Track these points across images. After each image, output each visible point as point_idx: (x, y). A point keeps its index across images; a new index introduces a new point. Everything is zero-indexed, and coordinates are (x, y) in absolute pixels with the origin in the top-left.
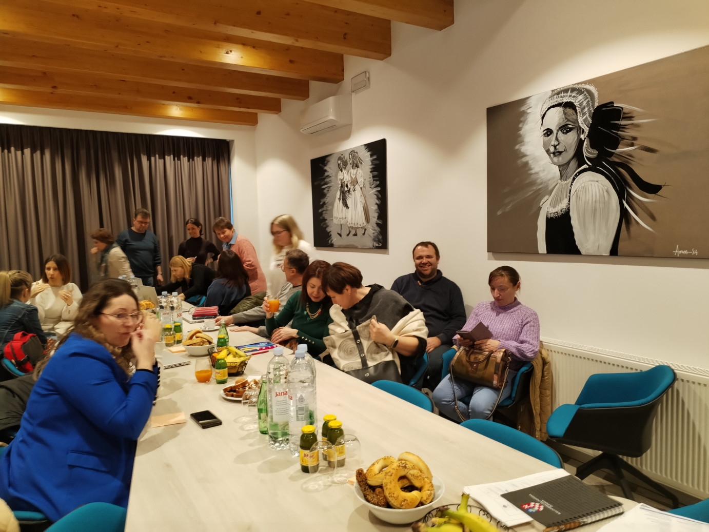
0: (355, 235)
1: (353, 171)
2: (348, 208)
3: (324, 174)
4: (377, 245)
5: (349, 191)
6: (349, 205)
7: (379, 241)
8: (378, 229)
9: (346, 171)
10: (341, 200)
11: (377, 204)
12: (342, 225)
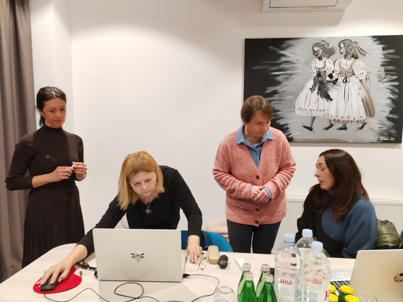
0: (344, 128)
2: (331, 100)
3: (280, 58)
4: (387, 139)
6: (332, 97)
7: (390, 135)
8: (390, 124)
9: (330, 60)
11: (390, 98)
12: (314, 118)
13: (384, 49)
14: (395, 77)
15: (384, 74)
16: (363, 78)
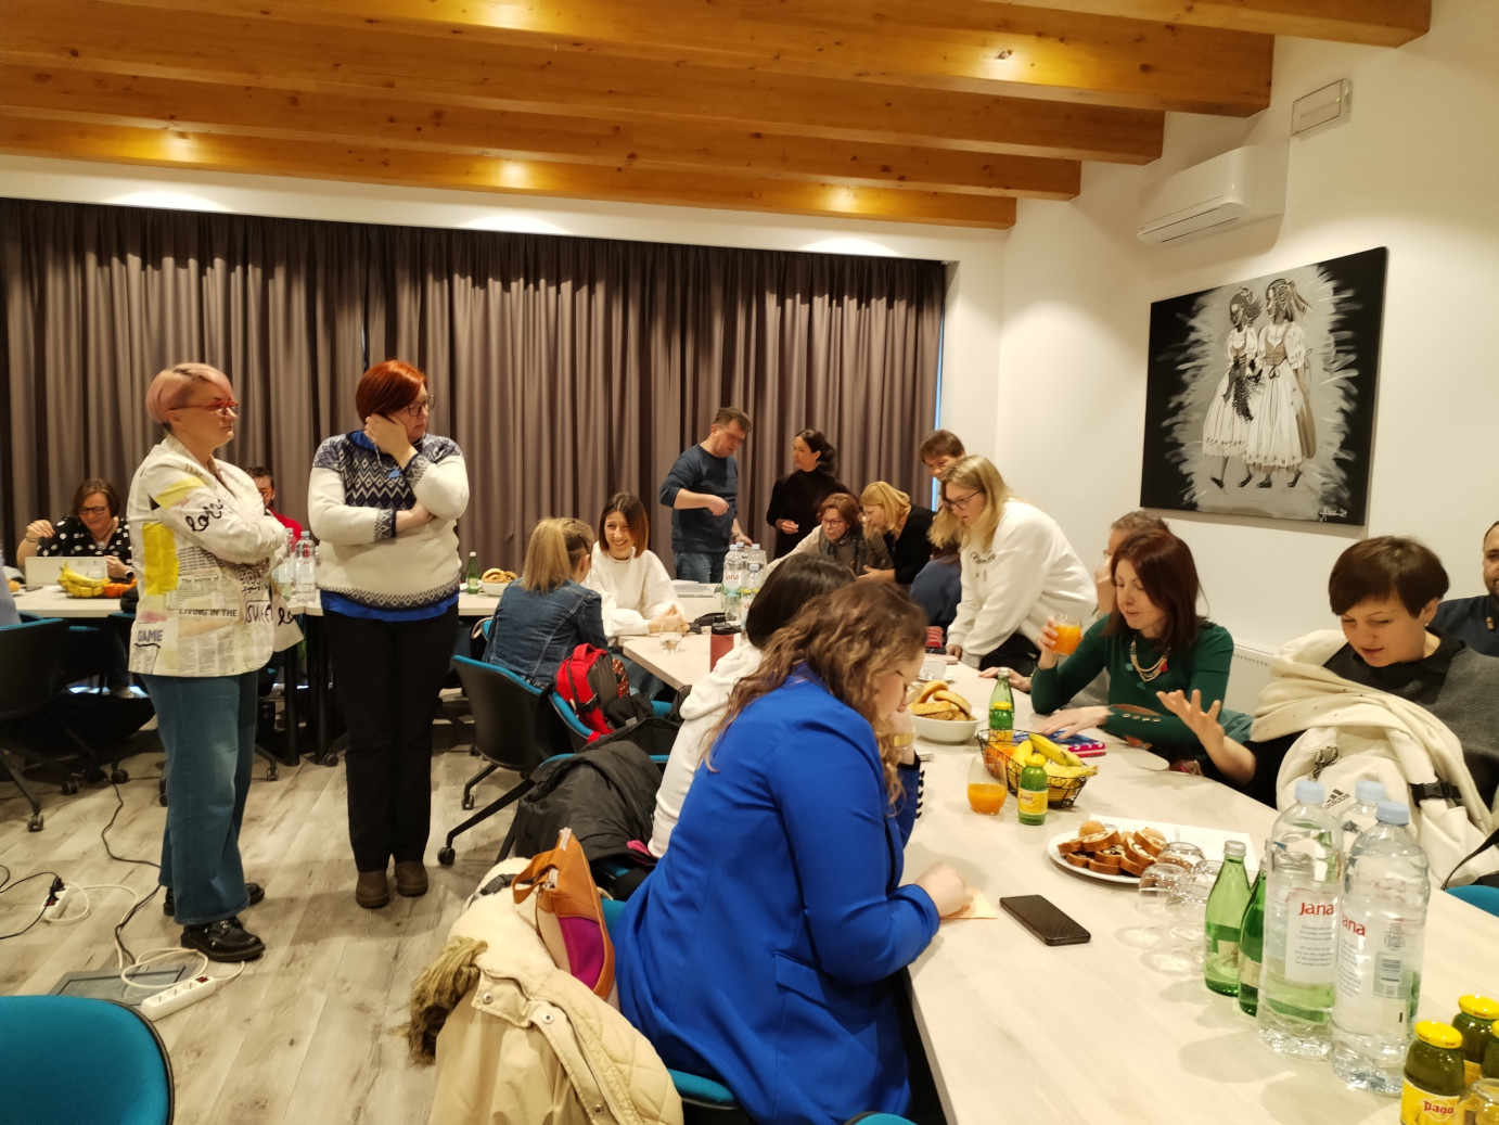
0: (1266, 484)
1: (1275, 331)
2: (1251, 418)
3: (1188, 335)
4: (1334, 514)
5: (1257, 378)
6: (1252, 413)
7: (1339, 504)
8: (1340, 474)
9: (1253, 330)
10: (1232, 398)
11: (1342, 411)
12: (1226, 460)
13: (1337, 291)
14: (1352, 357)
15: (1334, 353)
16: (1299, 365)
